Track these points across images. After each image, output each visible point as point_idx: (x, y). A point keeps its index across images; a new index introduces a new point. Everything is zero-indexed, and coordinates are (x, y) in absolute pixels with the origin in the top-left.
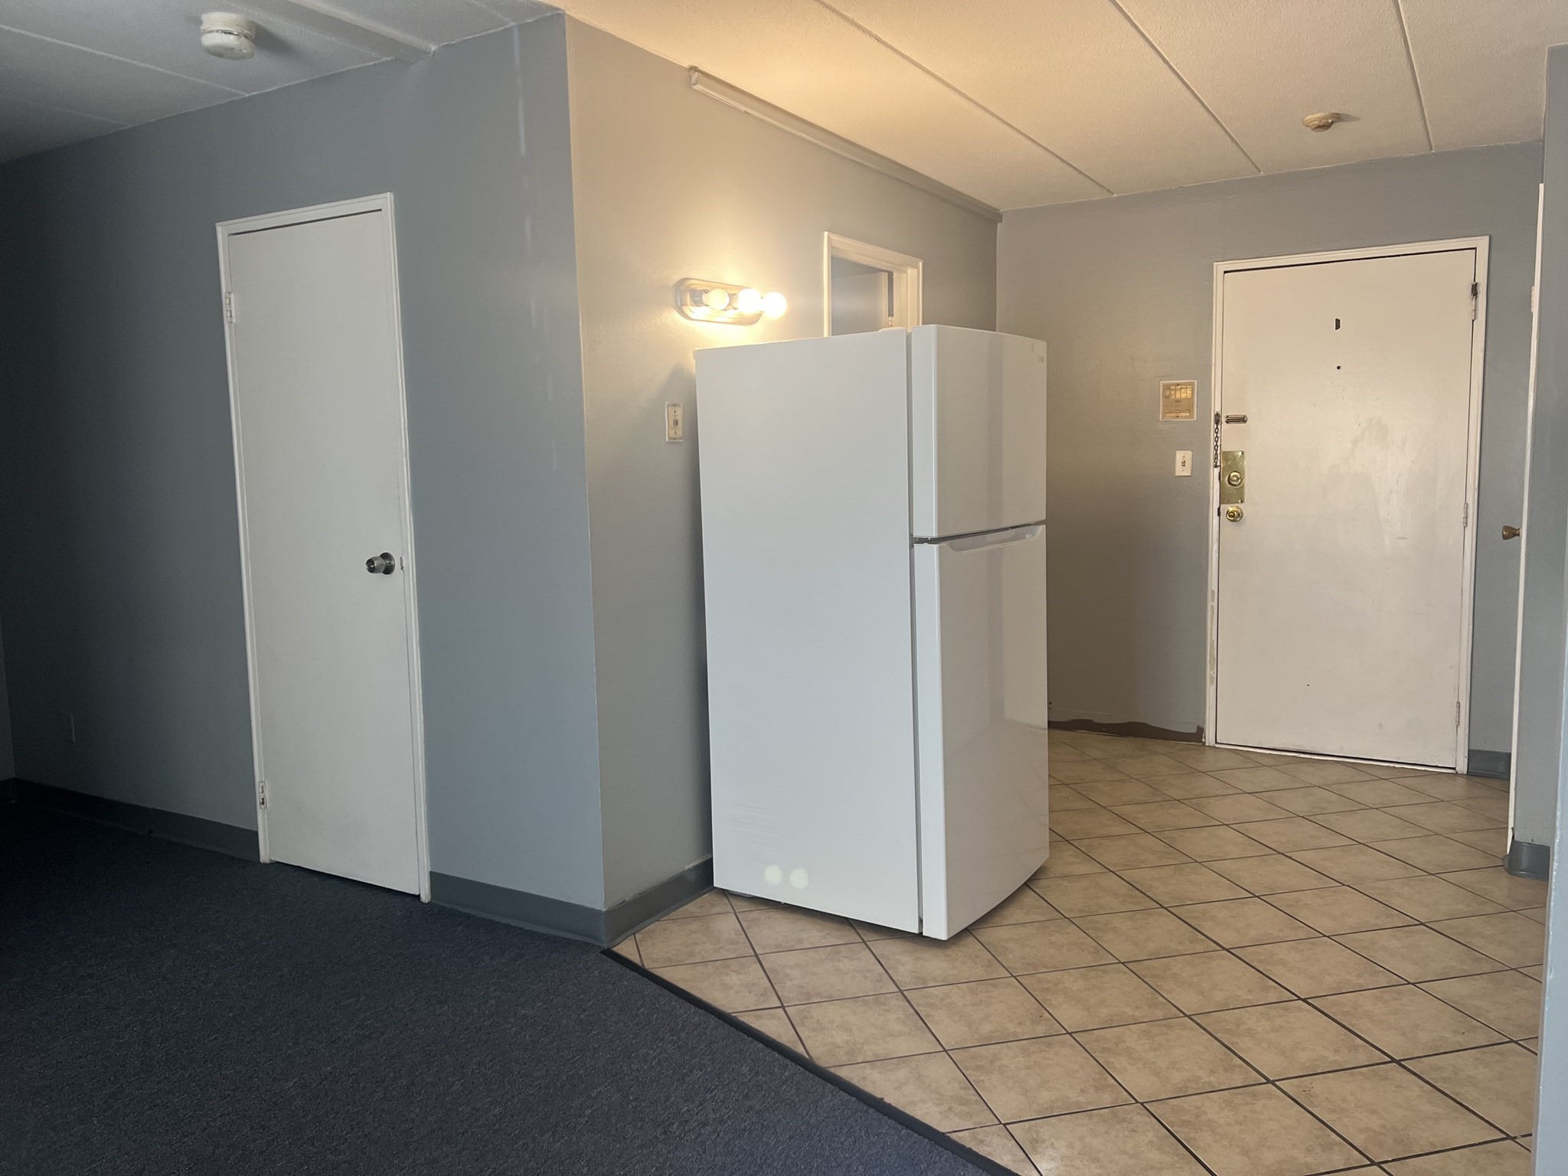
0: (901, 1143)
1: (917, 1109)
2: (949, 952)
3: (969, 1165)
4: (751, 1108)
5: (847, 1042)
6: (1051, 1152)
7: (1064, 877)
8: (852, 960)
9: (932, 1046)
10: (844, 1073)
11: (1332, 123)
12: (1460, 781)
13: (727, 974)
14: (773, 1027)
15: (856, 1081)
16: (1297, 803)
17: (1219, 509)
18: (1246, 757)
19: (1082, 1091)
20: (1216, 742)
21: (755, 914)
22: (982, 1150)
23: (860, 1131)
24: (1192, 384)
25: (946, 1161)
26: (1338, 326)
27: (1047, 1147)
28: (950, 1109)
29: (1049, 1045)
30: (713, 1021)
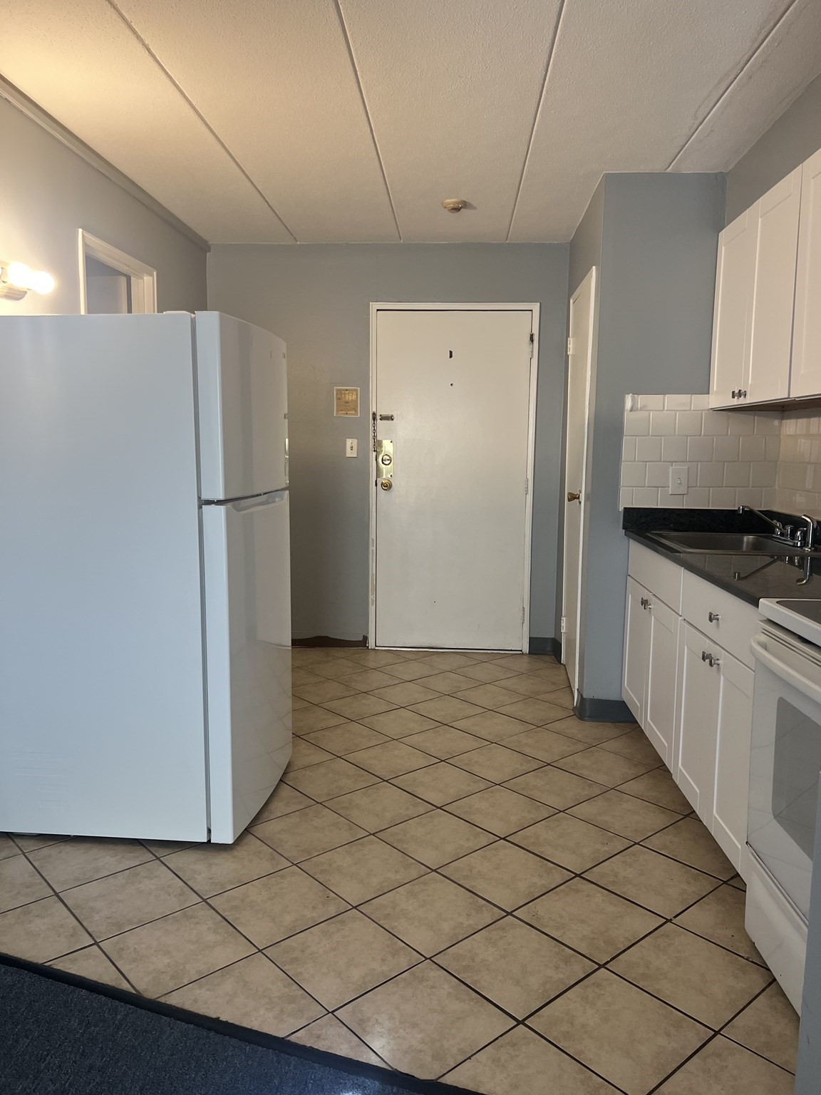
0: (250, 1063)
1: (253, 1019)
2: (236, 853)
3: (316, 1065)
4: (91, 1068)
5: (169, 965)
6: (378, 1028)
7: (305, 767)
8: (152, 879)
9: (245, 950)
10: (174, 1000)
11: (461, 208)
12: (526, 659)
13: (30, 921)
14: (91, 968)
15: (189, 1006)
16: (441, 685)
17: (376, 481)
18: (397, 654)
19: (383, 960)
20: (376, 646)
21: (46, 851)
22: (321, 1046)
23: (208, 1060)
24: (356, 390)
25: (295, 1069)
26: (451, 356)
27: (374, 1025)
28: (282, 1011)
29: (342, 922)
30: (27, 977)
